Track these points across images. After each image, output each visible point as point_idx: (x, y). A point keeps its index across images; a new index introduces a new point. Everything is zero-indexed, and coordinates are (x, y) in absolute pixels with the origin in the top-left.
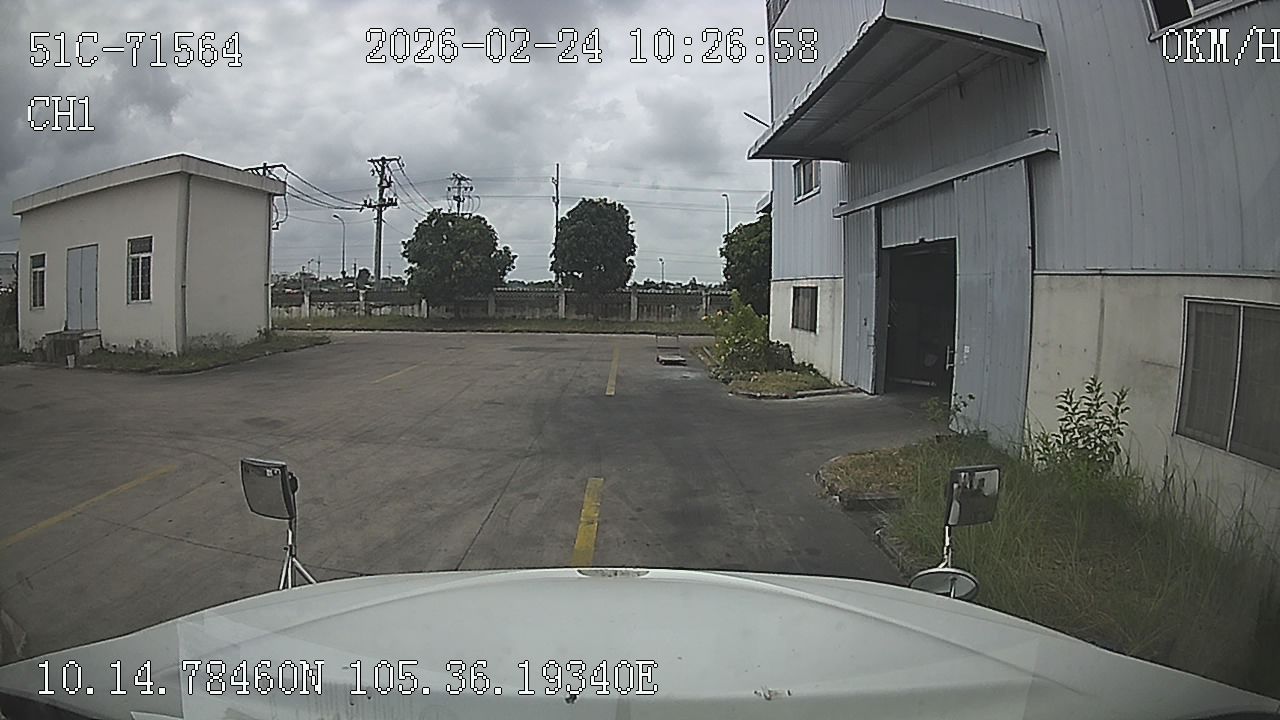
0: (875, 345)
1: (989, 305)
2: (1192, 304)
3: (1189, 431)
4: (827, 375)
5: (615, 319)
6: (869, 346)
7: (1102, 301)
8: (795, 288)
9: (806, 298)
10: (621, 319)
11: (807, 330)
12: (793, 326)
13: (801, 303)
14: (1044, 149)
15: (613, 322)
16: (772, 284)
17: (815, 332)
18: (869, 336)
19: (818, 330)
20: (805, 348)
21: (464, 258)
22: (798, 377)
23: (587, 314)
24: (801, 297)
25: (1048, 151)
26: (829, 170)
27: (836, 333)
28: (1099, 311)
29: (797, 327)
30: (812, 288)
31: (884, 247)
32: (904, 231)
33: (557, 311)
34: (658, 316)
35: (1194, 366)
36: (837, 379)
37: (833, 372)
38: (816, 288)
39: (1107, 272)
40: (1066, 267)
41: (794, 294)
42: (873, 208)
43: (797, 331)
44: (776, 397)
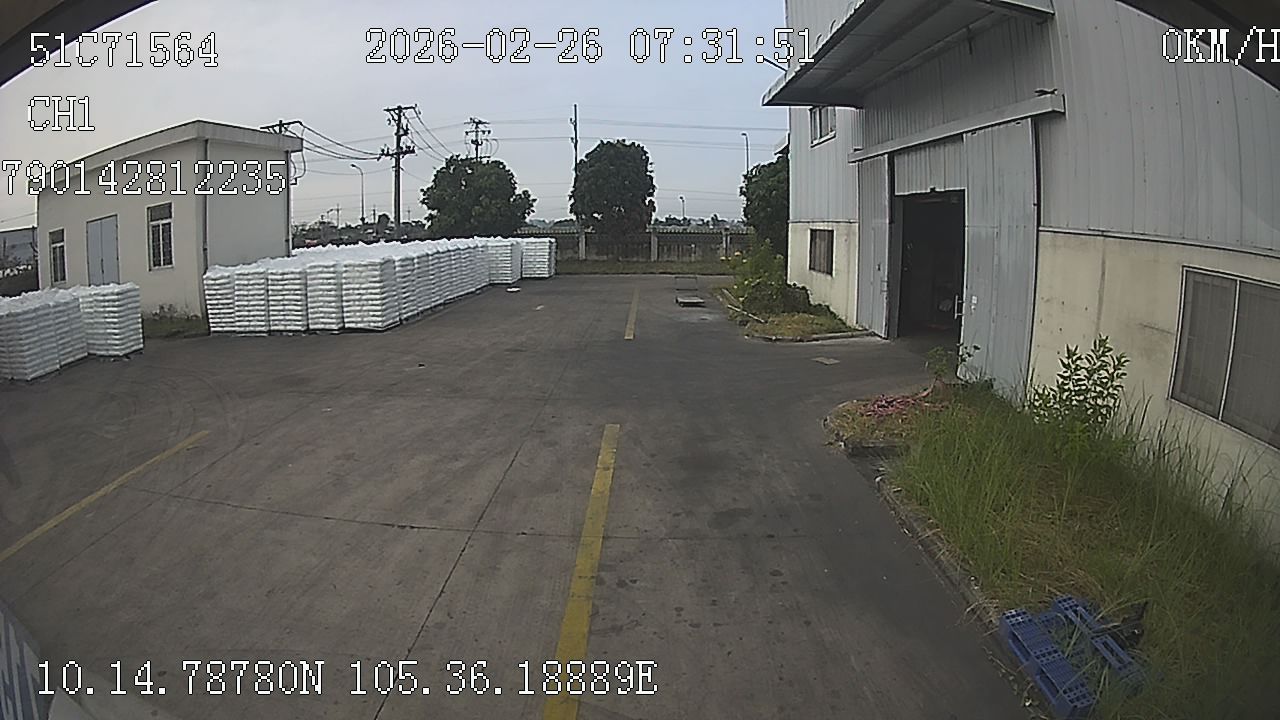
0: (889, 291)
1: (996, 259)
2: (1190, 274)
3: (1184, 397)
4: (844, 318)
5: (635, 259)
6: (882, 291)
7: (1104, 263)
8: (812, 230)
9: (823, 242)
10: (641, 260)
11: (823, 272)
12: (810, 268)
13: (817, 245)
14: (1050, 110)
15: (634, 262)
16: (790, 225)
17: (831, 274)
18: (882, 281)
19: (834, 272)
20: (821, 290)
21: (484, 204)
22: (814, 319)
23: (607, 255)
24: (818, 240)
25: (1054, 111)
26: (844, 115)
27: (851, 275)
28: (1100, 273)
29: (814, 269)
30: (829, 231)
31: (896, 194)
32: (917, 179)
33: (576, 253)
34: (678, 256)
35: (1190, 334)
36: (852, 322)
37: (849, 315)
38: (832, 231)
39: (1109, 234)
40: (1070, 226)
41: (811, 235)
42: (886, 156)
43: (814, 273)
44: (792, 340)
